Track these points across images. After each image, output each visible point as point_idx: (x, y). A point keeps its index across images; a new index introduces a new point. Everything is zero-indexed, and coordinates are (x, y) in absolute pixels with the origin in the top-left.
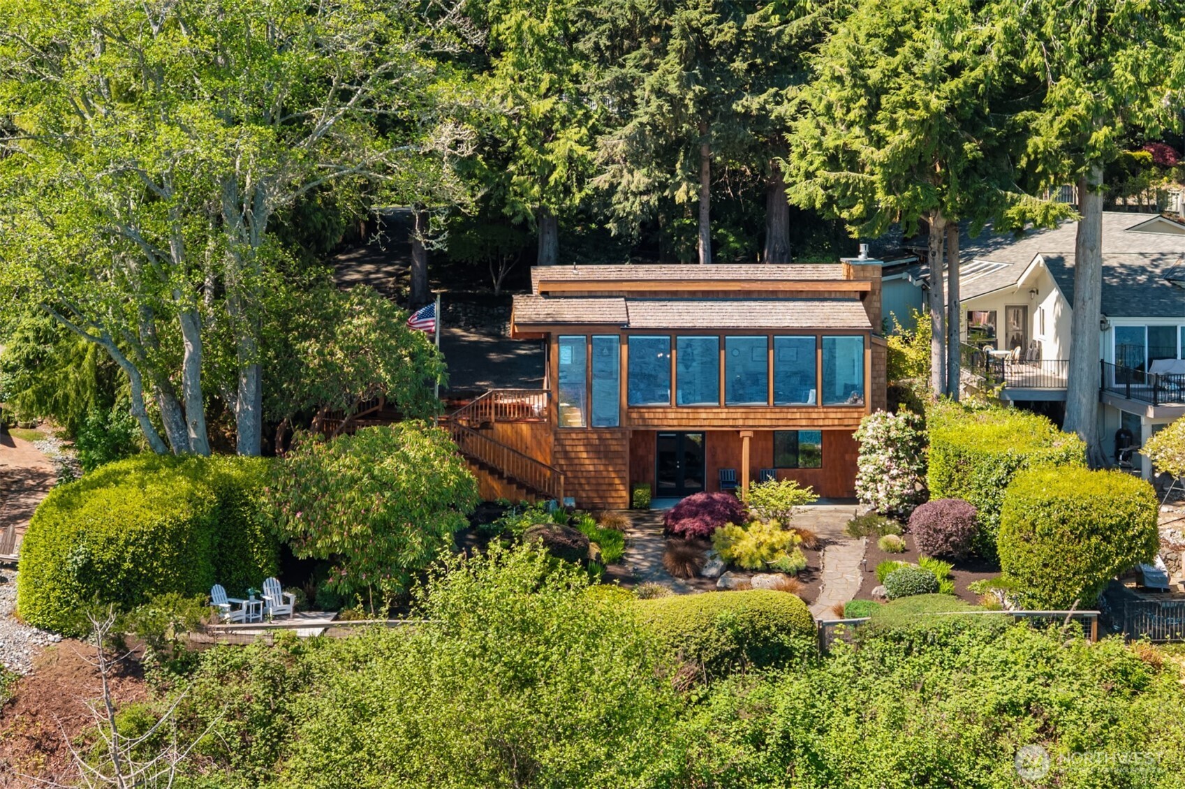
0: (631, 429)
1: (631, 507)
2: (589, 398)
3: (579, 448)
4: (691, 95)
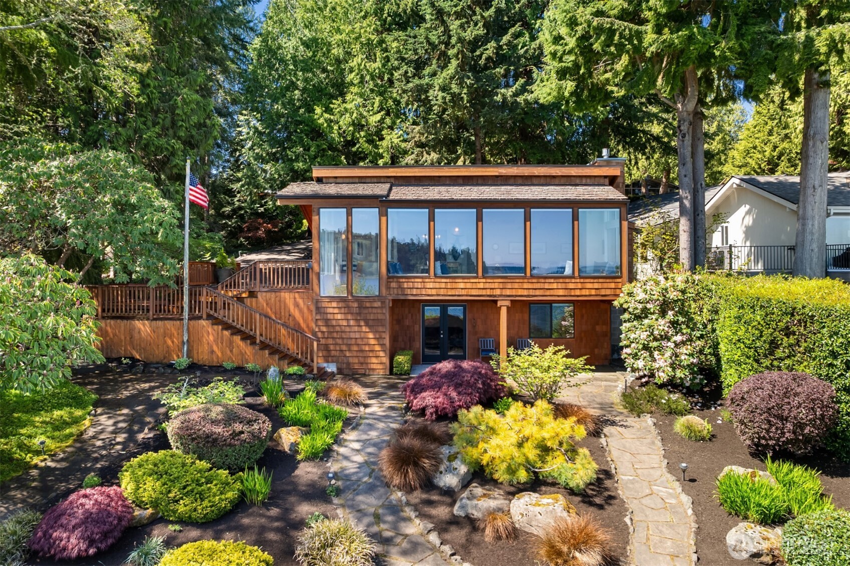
0: (391, 298)
1: (391, 373)
2: (349, 268)
3: (339, 317)
4: (465, 91)
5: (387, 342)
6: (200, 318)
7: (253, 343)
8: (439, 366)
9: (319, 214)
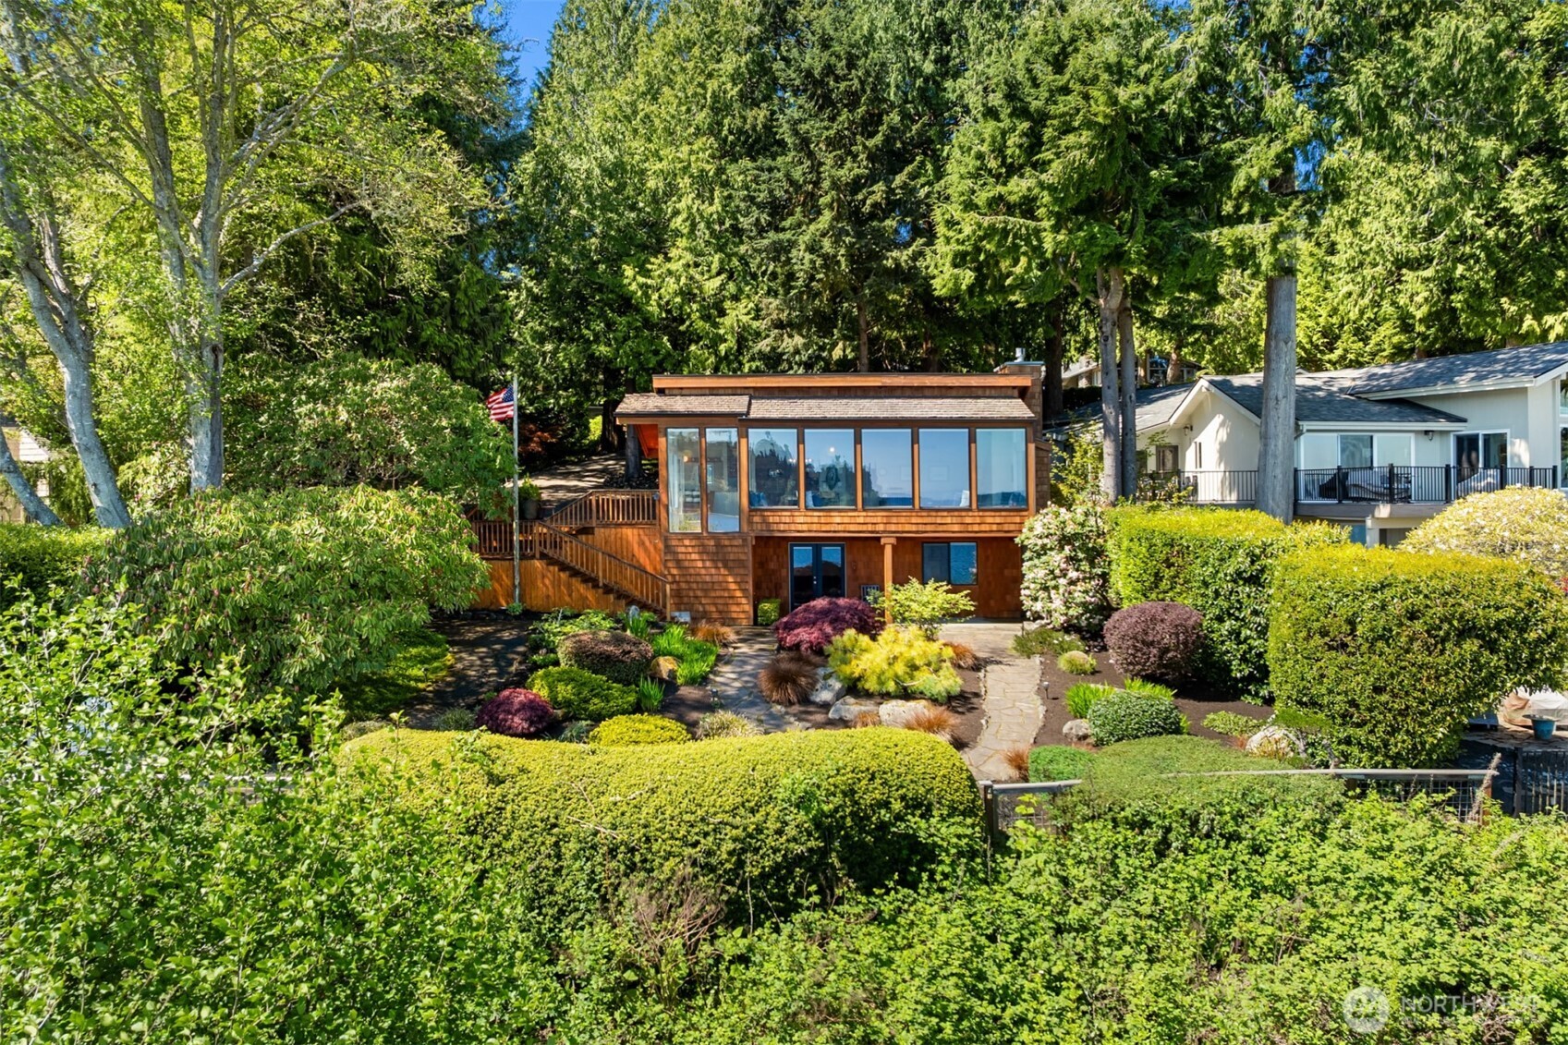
0: (753, 534)
1: (756, 623)
2: (704, 501)
3: (694, 556)
4: (843, 251)
5: (750, 587)
6: (533, 557)
7: (596, 586)
8: (813, 603)
9: (666, 435)
